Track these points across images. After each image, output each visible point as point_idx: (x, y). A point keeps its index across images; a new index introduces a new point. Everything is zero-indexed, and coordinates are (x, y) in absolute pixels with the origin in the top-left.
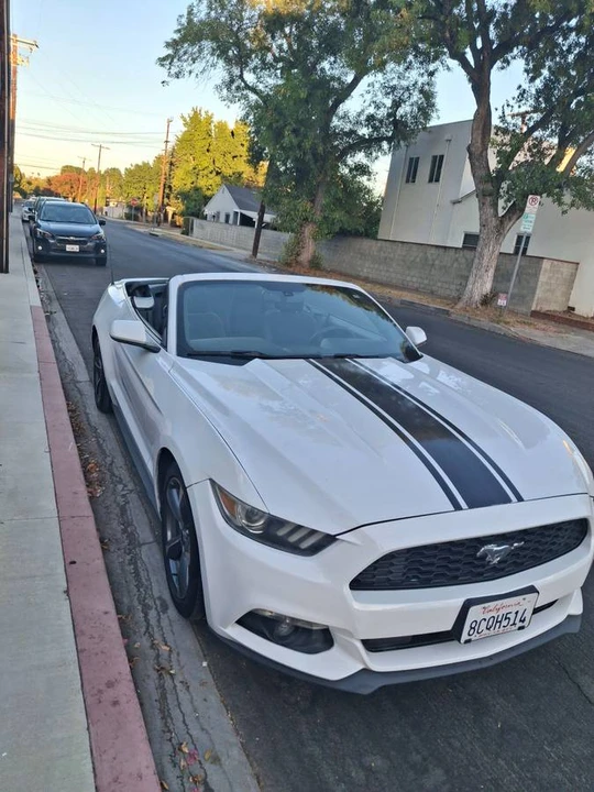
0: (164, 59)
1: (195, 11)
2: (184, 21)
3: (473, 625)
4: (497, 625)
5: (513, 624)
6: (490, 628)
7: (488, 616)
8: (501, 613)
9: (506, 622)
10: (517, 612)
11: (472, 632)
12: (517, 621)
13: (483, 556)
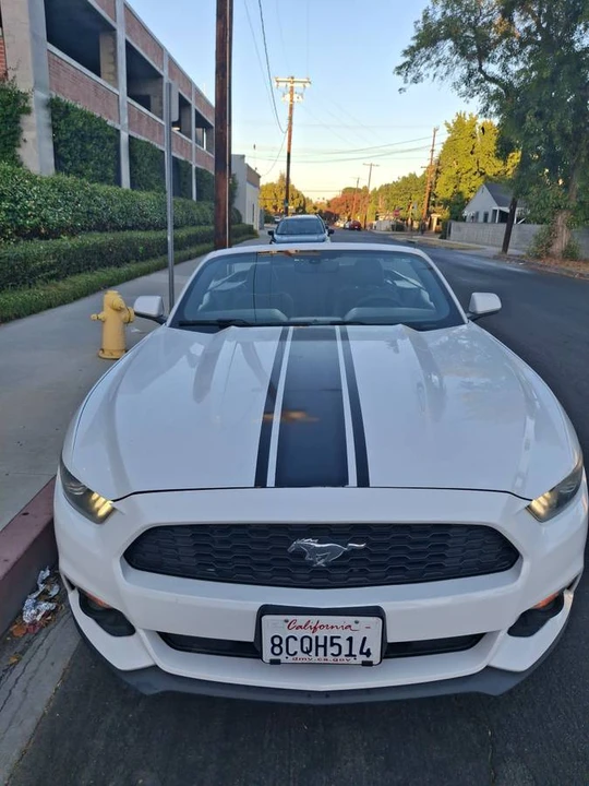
0: (400, 68)
1: (431, 13)
2: (420, 25)
3: (277, 641)
4: (321, 650)
5: (350, 655)
6: (308, 652)
7: (299, 634)
8: (321, 633)
9: (335, 650)
10: (350, 639)
11: (277, 650)
12: (356, 651)
13: (300, 554)
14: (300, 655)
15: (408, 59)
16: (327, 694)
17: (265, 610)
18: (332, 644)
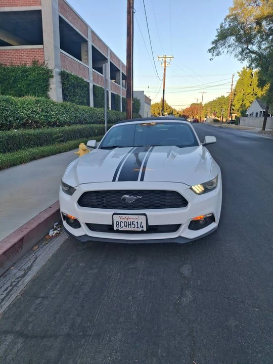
0: (210, 50)
1: (224, 25)
2: (219, 30)
3: (118, 223)
4: (130, 226)
5: (138, 228)
6: (126, 227)
7: (124, 221)
8: (130, 221)
9: (133, 226)
10: (137, 222)
11: (118, 226)
12: (139, 226)
13: (124, 199)
14: (124, 227)
15: (214, 45)
16: (132, 241)
17: (115, 214)
18: (133, 224)
